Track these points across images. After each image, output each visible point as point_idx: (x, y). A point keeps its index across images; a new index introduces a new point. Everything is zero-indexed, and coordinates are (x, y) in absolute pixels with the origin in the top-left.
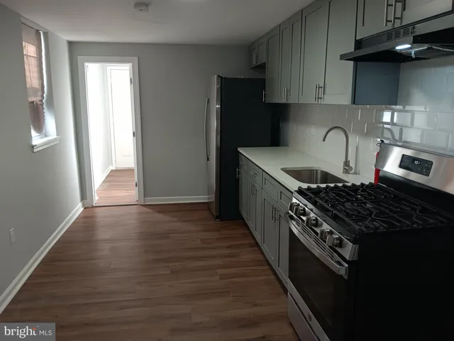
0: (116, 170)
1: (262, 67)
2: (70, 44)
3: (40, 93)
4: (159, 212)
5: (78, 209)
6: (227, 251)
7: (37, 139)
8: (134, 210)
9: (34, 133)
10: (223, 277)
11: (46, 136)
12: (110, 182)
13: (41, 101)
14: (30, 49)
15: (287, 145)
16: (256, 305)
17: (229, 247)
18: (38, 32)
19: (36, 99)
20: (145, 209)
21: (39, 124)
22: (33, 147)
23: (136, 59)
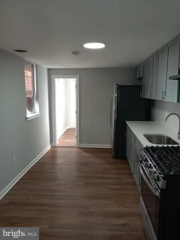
0: (70, 129)
1: (141, 79)
2: (49, 69)
3: (32, 93)
4: (86, 152)
5: (48, 148)
6: (116, 176)
7: (29, 115)
8: (75, 149)
9: (28, 112)
10: (110, 189)
11: (35, 113)
12: (66, 134)
13: (33, 97)
14: (28, 73)
15: (154, 121)
16: (125, 207)
17: (118, 174)
18: (33, 65)
19: (30, 96)
20: (79, 149)
21: (31, 107)
22: (27, 118)
23: (78, 76)
